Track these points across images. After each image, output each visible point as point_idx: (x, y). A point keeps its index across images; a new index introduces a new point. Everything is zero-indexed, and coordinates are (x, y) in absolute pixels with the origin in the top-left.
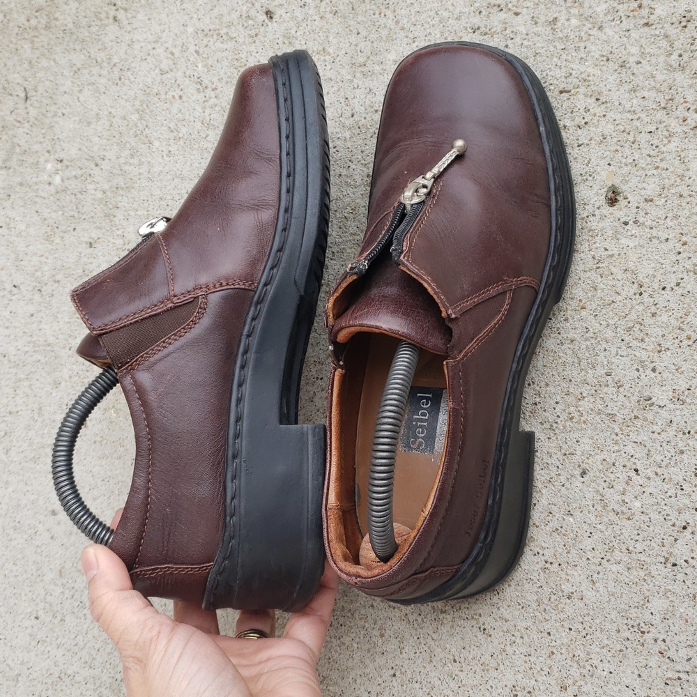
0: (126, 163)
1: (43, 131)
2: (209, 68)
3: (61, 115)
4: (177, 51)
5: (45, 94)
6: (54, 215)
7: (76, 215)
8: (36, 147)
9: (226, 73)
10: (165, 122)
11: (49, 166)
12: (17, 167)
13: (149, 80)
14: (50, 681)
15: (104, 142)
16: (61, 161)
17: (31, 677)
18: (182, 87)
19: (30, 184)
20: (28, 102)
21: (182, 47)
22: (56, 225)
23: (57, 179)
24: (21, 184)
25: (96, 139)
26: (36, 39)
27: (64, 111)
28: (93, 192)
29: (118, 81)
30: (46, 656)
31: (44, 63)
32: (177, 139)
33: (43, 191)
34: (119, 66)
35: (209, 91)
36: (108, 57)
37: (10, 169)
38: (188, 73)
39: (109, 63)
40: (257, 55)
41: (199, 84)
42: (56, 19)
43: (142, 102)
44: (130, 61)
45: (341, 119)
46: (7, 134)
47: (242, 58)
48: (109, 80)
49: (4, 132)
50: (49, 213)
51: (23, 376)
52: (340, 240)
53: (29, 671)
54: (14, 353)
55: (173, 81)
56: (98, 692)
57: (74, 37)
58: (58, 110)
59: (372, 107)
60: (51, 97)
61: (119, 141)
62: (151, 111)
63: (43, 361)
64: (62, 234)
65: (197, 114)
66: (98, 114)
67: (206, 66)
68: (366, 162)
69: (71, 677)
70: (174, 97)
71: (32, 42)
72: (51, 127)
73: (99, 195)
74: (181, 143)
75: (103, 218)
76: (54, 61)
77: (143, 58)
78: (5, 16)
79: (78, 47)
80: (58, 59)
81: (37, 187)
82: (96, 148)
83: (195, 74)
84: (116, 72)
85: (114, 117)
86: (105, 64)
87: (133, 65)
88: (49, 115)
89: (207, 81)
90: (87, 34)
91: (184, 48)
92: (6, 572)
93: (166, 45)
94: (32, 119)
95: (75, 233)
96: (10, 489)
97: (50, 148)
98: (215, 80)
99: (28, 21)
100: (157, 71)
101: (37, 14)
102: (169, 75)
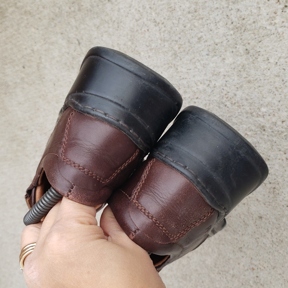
2: (158, 14)
4: (141, 10)
9: (166, 15)
10: (144, 43)
13: (132, 25)
20: (81, 45)
29: (117, 29)
31: (82, 26)
32: (152, 49)
35: (160, 25)
38: (149, 19)
39: (111, 21)
40: (179, 4)
41: (155, 23)
42: (82, 6)
45: (227, 26)
47: (172, 7)
52: (239, 81)
55: (143, 24)
59: (241, 17)
67: (156, 13)
68: (244, 44)
70: (145, 31)
71: (75, 18)
74: (153, 51)
79: (96, 16)
80: (88, 24)
83: (153, 18)
86: (110, 22)
87: (123, 20)
89: (158, 21)
91: (144, 8)
98: (162, 19)
99: (70, 9)
100: (134, 20)
101: (73, 5)
102: (140, 21)
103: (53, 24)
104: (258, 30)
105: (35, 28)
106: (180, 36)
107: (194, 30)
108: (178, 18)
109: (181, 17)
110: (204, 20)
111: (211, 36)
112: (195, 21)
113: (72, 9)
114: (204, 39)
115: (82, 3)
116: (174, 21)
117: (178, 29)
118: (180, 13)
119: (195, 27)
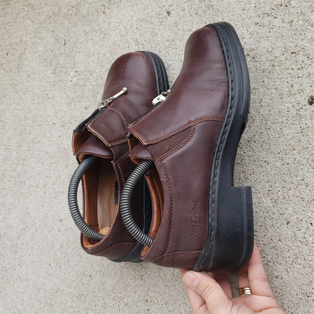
0: (103, 74)
1: (71, 59)
2: (141, 35)
3: (78, 52)
4: (128, 27)
5: (73, 43)
6: (72, 95)
7: (81, 95)
8: (67, 65)
9: (148, 38)
11: (72, 74)
12: (59, 73)
13: (116, 39)
14: (53, 292)
15: (95, 65)
16: (77, 72)
17: (45, 290)
18: (129, 43)
19: (64, 81)
20: (66, 46)
21: (131, 26)
22: (72, 99)
23: (75, 80)
24: (60, 81)
25: (92, 63)
26: (71, 19)
27: (80, 51)
28: (89, 86)
29: (103, 39)
30: (52, 282)
31: (73, 29)
33: (68, 84)
34: (104, 32)
35: (140, 45)
36: (100, 28)
37: (56, 74)
38: (132, 37)
39: (100, 31)
40: (162, 30)
41: (136, 42)
42: (80, 11)
43: (112, 48)
44: (109, 30)
46: (56, 59)
47: (155, 32)
48: (99, 38)
49: (54, 58)
50: (70, 94)
51: (54, 162)
53: (45, 287)
54: (51, 152)
55: (126, 40)
56: (72, 299)
57: (86, 19)
58: (78, 50)
60: (75, 44)
61: (101, 65)
62: (115, 53)
63: (62, 156)
64: (75, 103)
66: (93, 53)
67: (140, 34)
69: (61, 291)
70: (125, 47)
71: (69, 20)
72: (74, 57)
73: (91, 87)
75: (92, 97)
76: (78, 29)
77: (114, 29)
78: (59, 9)
79: (88, 24)
80: (79, 28)
81: (66, 82)
82: (91, 67)
83: (135, 38)
84: (102, 35)
85: (100, 54)
86: (98, 31)
87: (110, 32)
88: (74, 52)
89: (140, 41)
90: (92, 18)
91: (132, 26)
92: (39, 244)
93: (124, 24)
94: (66, 53)
95: (80, 103)
97: (73, 66)
98: (143, 40)
99: (68, 11)
100: (120, 35)
101: (72, 9)
102: (124, 38)
103: (48, 21)
105: (31, 20)
107: (167, 57)
108: (157, 42)
109: (160, 42)
110: (178, 51)
111: (179, 65)
112: (170, 49)
113: (70, 12)
115: (80, 9)
116: (153, 45)
118: (160, 39)
119: (168, 55)
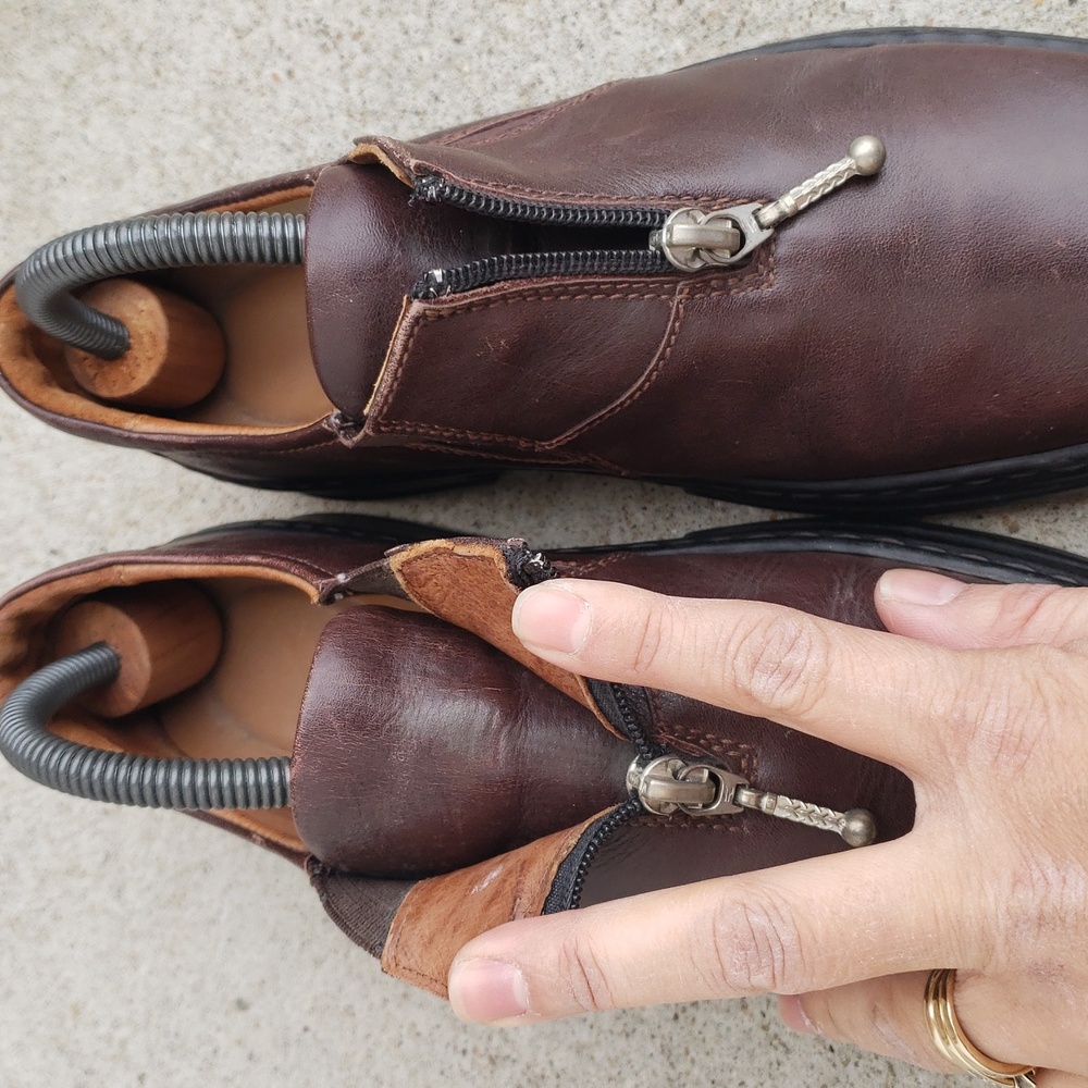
27: (64, 172)
29: (154, 80)
35: (346, 42)
38: (293, 20)
39: (128, 48)
41: (322, 35)
43: (213, 108)
45: (655, 16)
55: (266, 45)
60: (31, 152)
65: (332, 99)
70: (276, 77)
79: (59, 34)
83: (310, 16)
85: (164, 156)
86: (121, 53)
89: (336, 24)
96: (143, 969)
98: (354, 15)
100: (229, 34)
102: (255, 36)
104: (806, 17)
106: (434, 86)
107: (503, 53)
114: (547, 91)
117: (425, 53)
119: (505, 39)
